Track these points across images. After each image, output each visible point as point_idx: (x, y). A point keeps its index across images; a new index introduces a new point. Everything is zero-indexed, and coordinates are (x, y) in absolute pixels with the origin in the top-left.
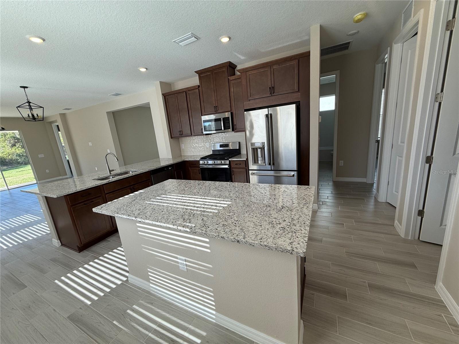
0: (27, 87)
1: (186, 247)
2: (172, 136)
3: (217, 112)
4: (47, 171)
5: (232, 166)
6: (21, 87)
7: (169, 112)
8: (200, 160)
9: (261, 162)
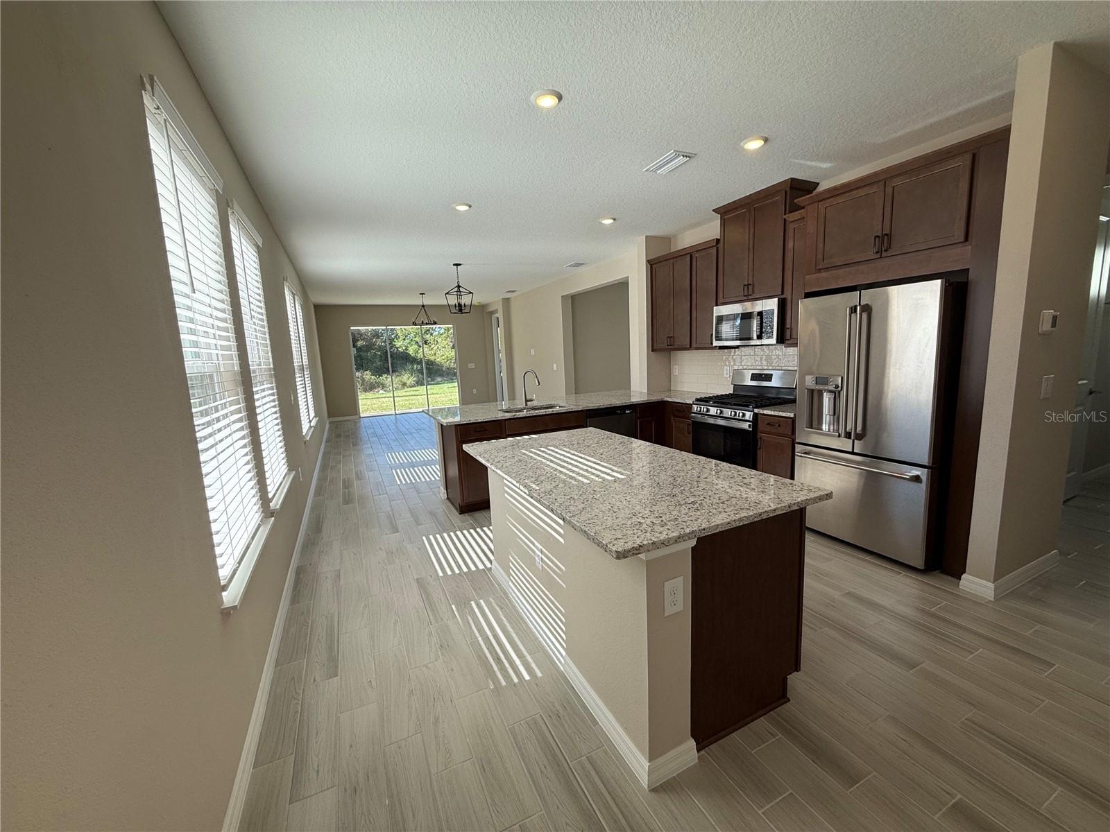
0: (460, 265)
1: (541, 526)
2: (655, 348)
3: (750, 297)
4: (475, 391)
5: (761, 426)
6: (454, 265)
7: (654, 294)
8: (693, 404)
9: (829, 427)
